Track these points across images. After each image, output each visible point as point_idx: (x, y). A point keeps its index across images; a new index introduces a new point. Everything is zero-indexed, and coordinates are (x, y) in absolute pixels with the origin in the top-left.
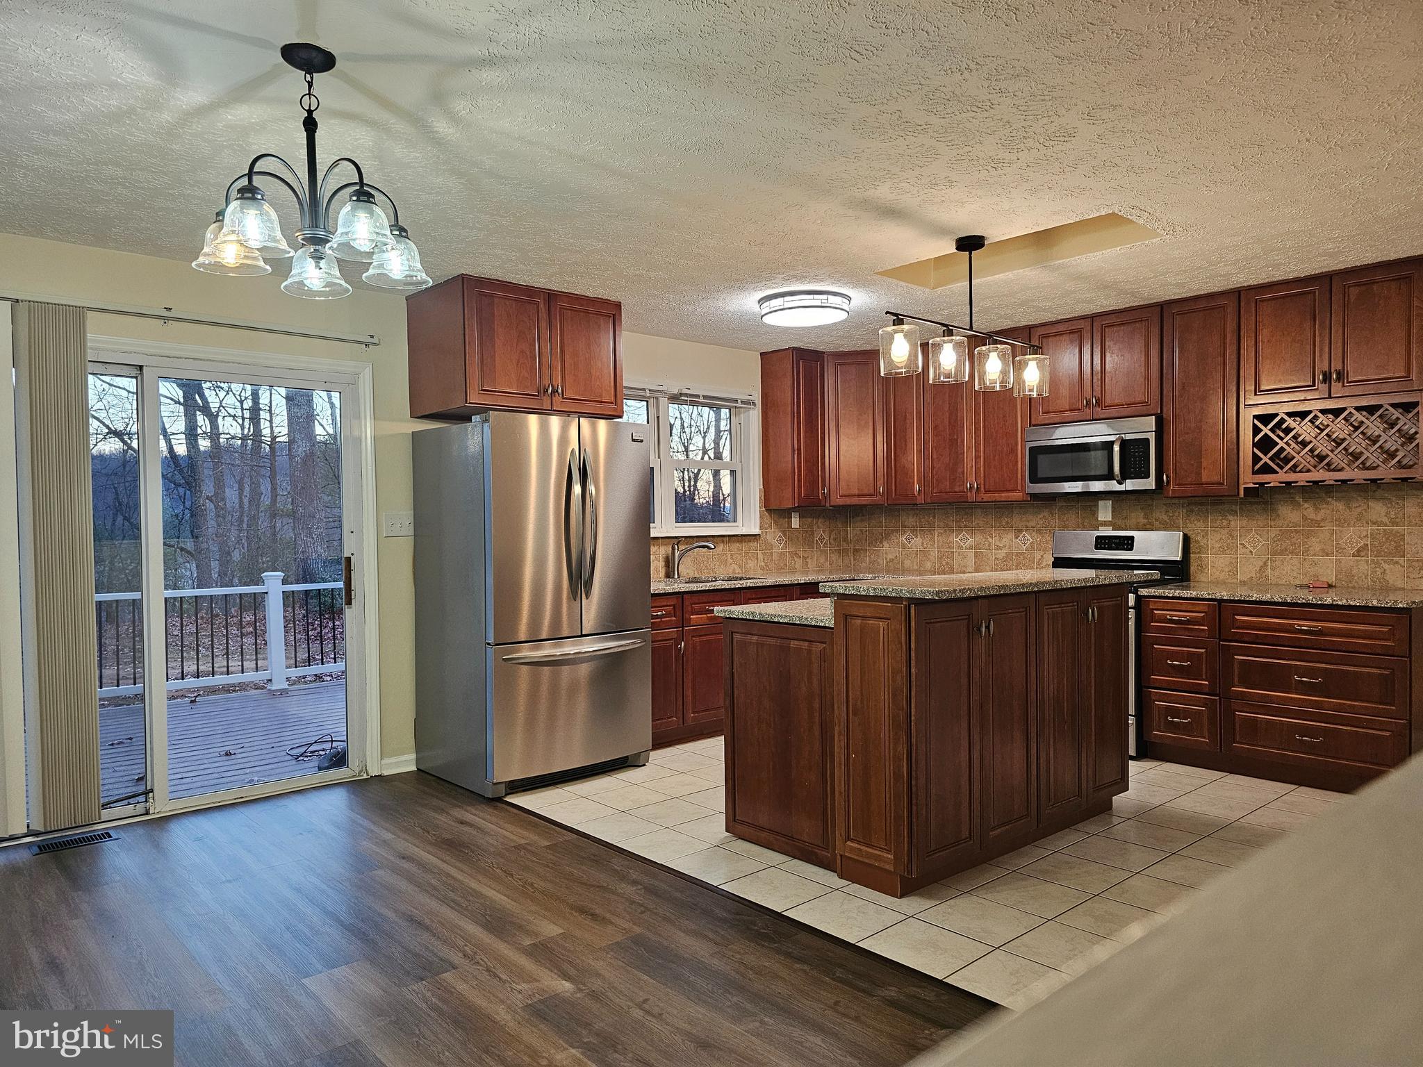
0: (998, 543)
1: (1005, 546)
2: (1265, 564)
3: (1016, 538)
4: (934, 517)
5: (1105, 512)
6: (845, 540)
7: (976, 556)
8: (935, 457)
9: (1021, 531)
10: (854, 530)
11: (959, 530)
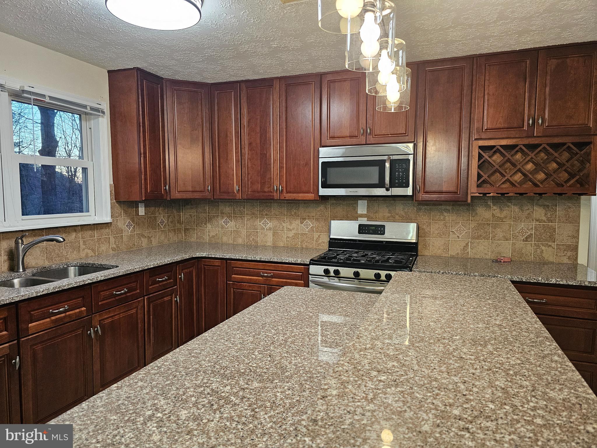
0: (289, 227)
1: (294, 229)
2: (467, 244)
3: (302, 223)
4: (244, 208)
5: (362, 208)
6: (179, 222)
7: (273, 235)
8: (249, 166)
9: (305, 219)
10: (185, 215)
11: (262, 217)
